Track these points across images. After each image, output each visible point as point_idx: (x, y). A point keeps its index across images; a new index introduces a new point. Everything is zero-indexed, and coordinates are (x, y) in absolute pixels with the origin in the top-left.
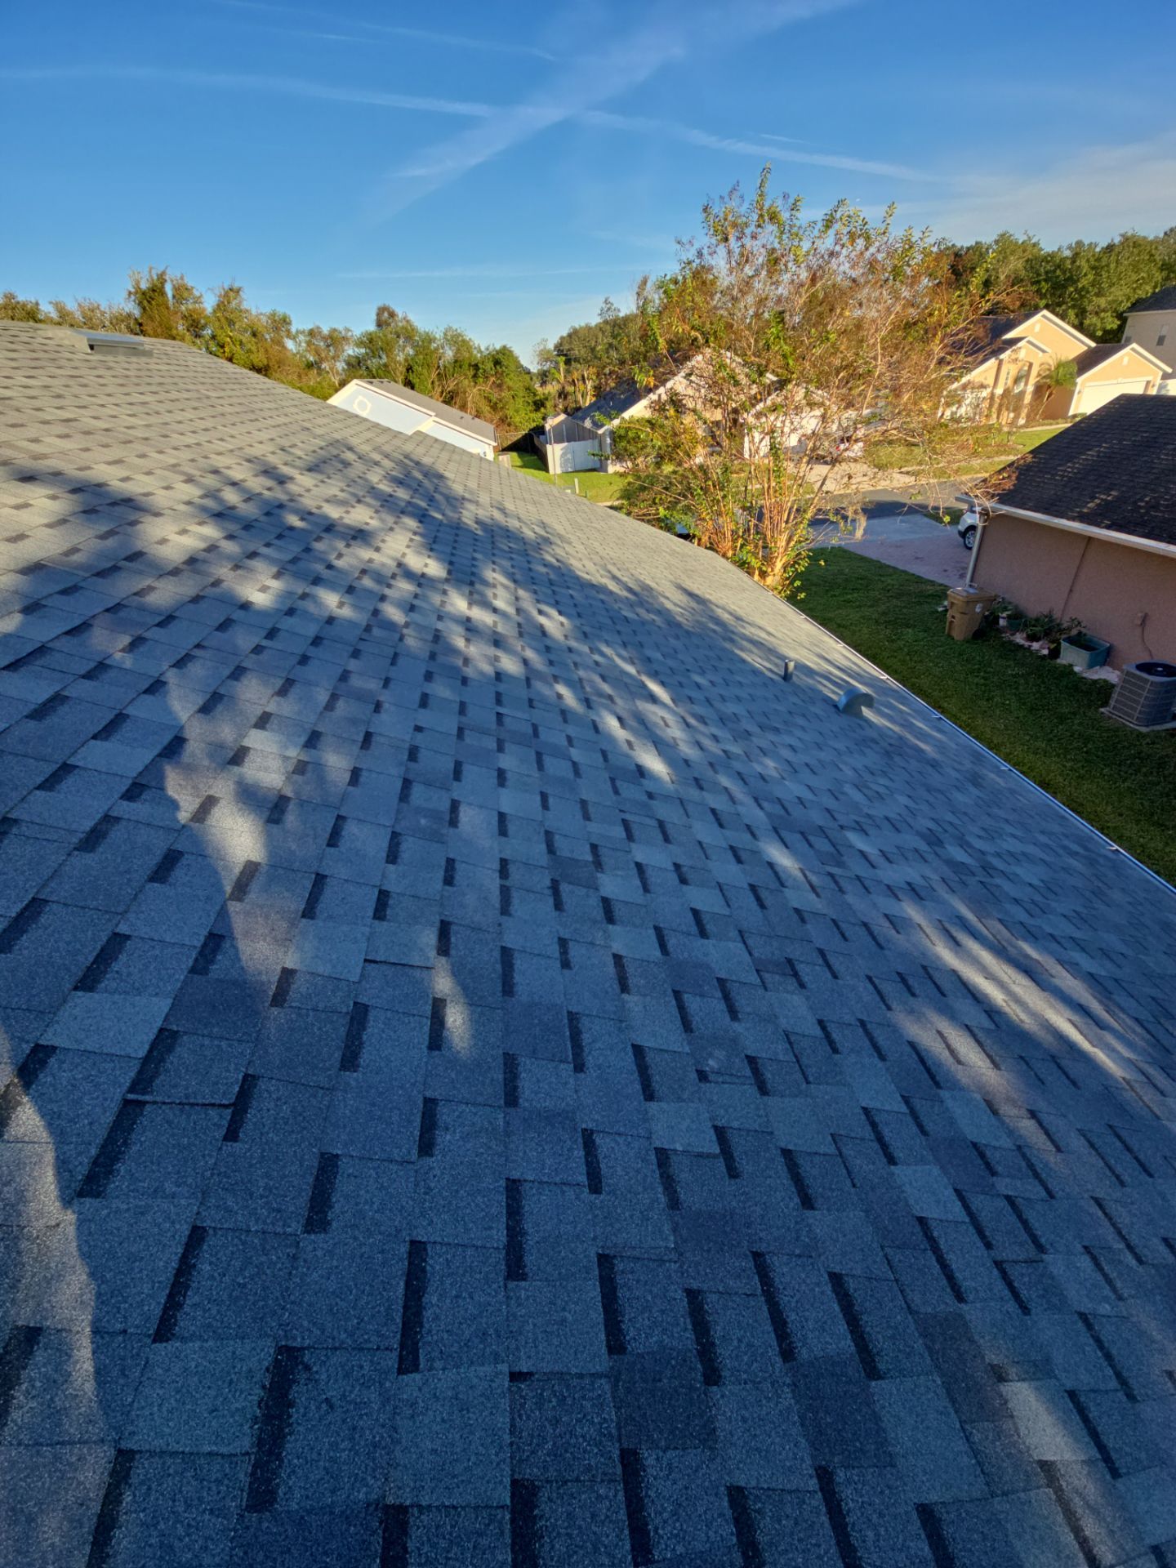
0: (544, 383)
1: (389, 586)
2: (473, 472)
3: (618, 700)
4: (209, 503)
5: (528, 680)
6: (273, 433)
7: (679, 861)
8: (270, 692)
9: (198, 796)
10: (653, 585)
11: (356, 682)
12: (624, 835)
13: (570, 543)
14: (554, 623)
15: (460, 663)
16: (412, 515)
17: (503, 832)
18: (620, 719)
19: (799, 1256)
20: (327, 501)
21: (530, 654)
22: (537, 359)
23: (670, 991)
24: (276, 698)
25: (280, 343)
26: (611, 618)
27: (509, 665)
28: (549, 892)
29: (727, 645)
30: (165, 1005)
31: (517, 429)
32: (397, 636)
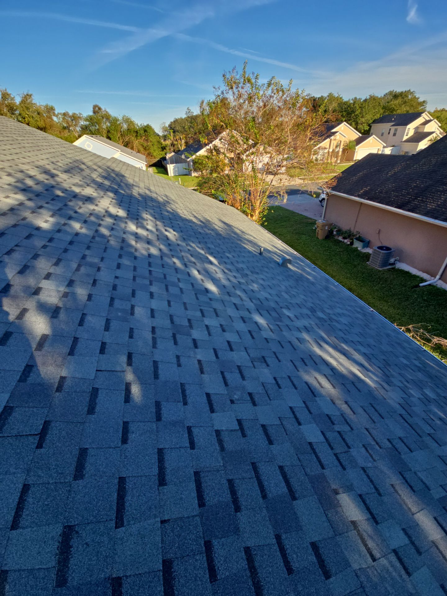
0: (165, 140)
1: (102, 220)
2: (137, 175)
3: (198, 264)
4: (19, 185)
5: (161, 257)
6: (48, 156)
7: (222, 323)
8: (50, 264)
9: (19, 309)
10: (210, 220)
11: (89, 259)
12: (201, 315)
13: (177, 203)
14: (172, 235)
15: (133, 250)
16: (111, 191)
17: (153, 316)
18: (198, 271)
19: (268, 462)
20: (74, 185)
21: (162, 247)
22: (162, 130)
23: (219, 372)
24: (54, 267)
25: (50, 118)
26: (194, 232)
27: (154, 251)
28: (172, 338)
29: (239, 242)
30: (6, 396)
31: (155, 158)
32: (106, 240)
